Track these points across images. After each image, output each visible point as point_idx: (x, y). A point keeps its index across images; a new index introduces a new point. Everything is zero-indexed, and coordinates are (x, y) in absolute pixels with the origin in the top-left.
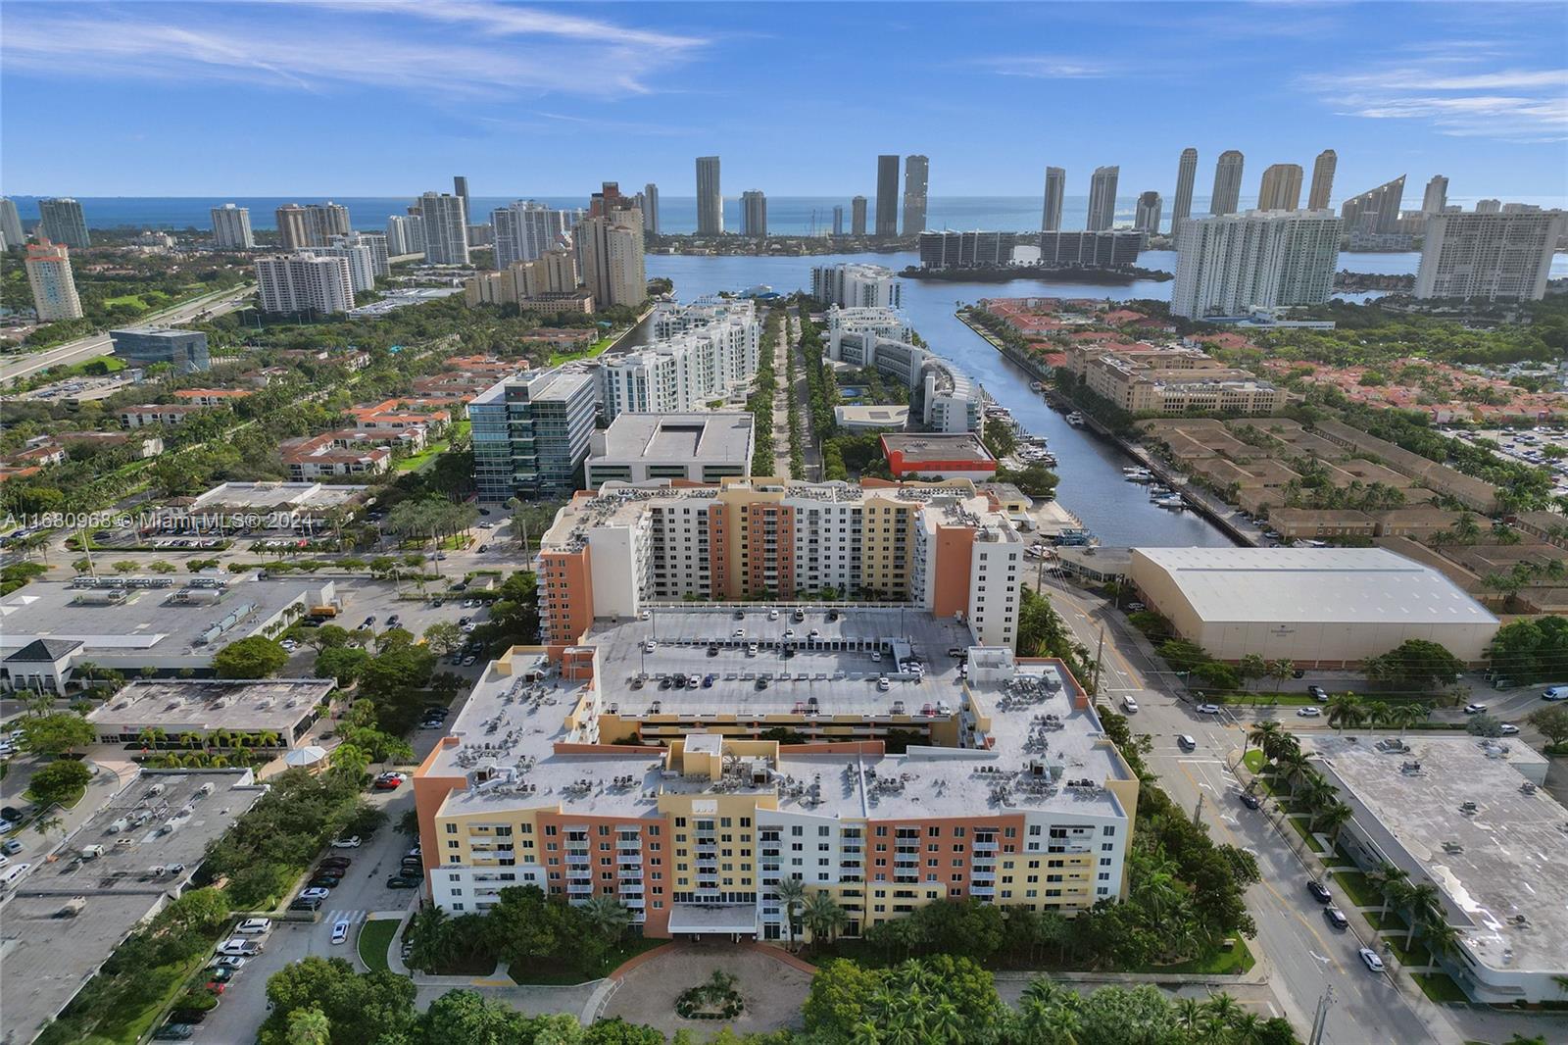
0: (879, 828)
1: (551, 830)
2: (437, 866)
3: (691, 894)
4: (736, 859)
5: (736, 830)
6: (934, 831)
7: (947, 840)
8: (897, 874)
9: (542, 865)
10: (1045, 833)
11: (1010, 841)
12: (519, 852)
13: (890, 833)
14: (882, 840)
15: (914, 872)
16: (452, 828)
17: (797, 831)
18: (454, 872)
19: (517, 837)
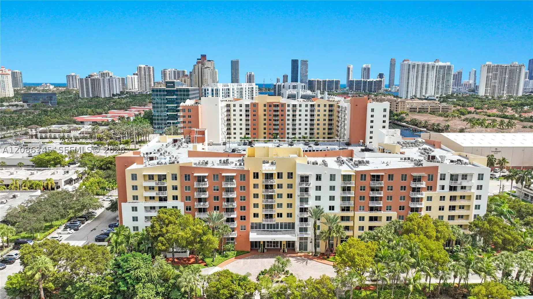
0: (362, 175)
1: (187, 177)
2: (125, 201)
3: (260, 224)
4: (285, 201)
5: (285, 181)
6: (391, 177)
7: (397, 182)
8: (371, 205)
9: (182, 201)
10: (448, 178)
11: (431, 183)
12: (170, 193)
13: (368, 178)
14: (363, 183)
15: (380, 204)
16: (134, 177)
17: (319, 178)
18: (135, 205)
19: (169, 183)
